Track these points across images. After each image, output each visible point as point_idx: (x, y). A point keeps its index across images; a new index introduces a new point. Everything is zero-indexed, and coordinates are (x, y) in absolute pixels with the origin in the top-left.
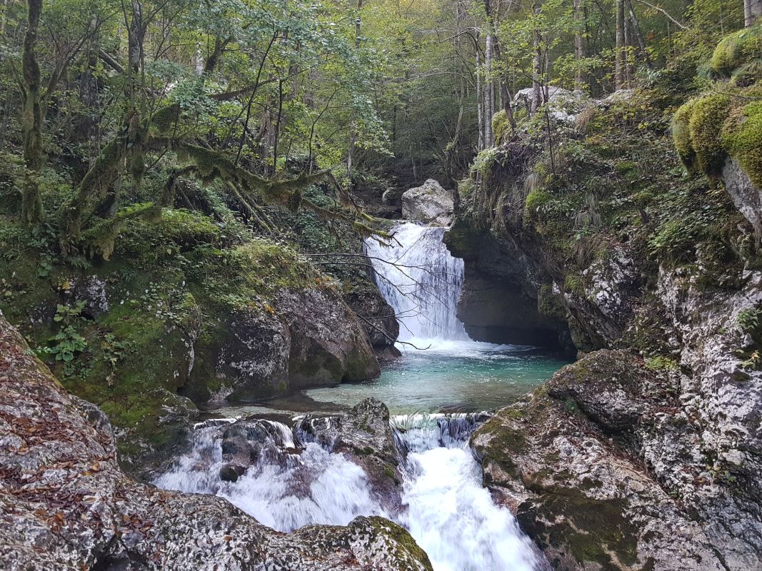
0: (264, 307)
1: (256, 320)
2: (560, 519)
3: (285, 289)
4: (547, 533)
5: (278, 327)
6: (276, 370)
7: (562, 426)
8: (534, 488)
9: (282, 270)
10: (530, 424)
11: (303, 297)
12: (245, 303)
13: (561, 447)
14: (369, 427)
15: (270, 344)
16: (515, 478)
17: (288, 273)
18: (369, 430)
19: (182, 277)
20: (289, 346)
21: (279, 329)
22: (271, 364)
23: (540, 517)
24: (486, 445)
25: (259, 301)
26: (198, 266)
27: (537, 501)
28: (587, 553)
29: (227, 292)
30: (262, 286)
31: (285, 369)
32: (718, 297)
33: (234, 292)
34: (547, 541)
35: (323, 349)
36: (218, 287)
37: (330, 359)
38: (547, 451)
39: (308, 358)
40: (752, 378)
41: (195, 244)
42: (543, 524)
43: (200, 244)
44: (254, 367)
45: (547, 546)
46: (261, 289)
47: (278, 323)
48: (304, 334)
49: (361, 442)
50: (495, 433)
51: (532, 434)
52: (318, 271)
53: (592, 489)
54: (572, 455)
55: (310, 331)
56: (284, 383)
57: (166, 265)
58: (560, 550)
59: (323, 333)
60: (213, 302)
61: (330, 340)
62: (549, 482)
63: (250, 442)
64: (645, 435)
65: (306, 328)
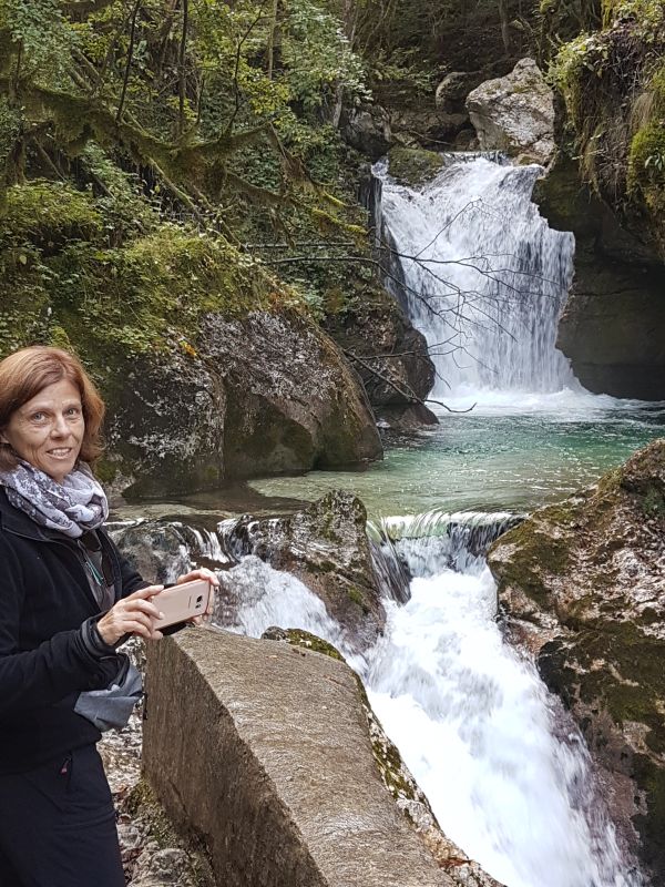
0: (180, 347)
1: (167, 369)
2: (598, 664)
3: (216, 314)
4: (577, 684)
5: (203, 379)
6: (202, 448)
7: (631, 534)
8: (569, 622)
9: (211, 282)
10: (585, 530)
11: (247, 327)
12: (150, 340)
13: (622, 565)
14: (333, 533)
15: (191, 408)
16: (546, 609)
17: (220, 286)
18: (333, 537)
19: (46, 302)
20: (222, 410)
21: (205, 382)
22: (193, 438)
23: (571, 662)
24: (505, 560)
25: (172, 337)
26: (70, 281)
27: (571, 640)
28: (630, 711)
29: (119, 323)
30: (176, 310)
31: (217, 446)
33: (132, 322)
34: (576, 696)
35: (281, 413)
36: (105, 316)
37: (293, 431)
38: (600, 570)
39: (256, 428)
41: (65, 243)
42: (573, 671)
43: (73, 243)
44: (167, 444)
45: (576, 701)
46: (175, 316)
47: (203, 373)
48: (249, 389)
49: (318, 554)
50: (522, 543)
51: (583, 545)
52: (273, 279)
53: (655, 625)
54: (637, 577)
55: (259, 385)
56: (216, 468)
57: (20, 282)
58: (593, 707)
59: (282, 386)
60: (97, 340)
61: (292, 399)
62: (592, 614)
63: (156, 553)
65: (251, 380)
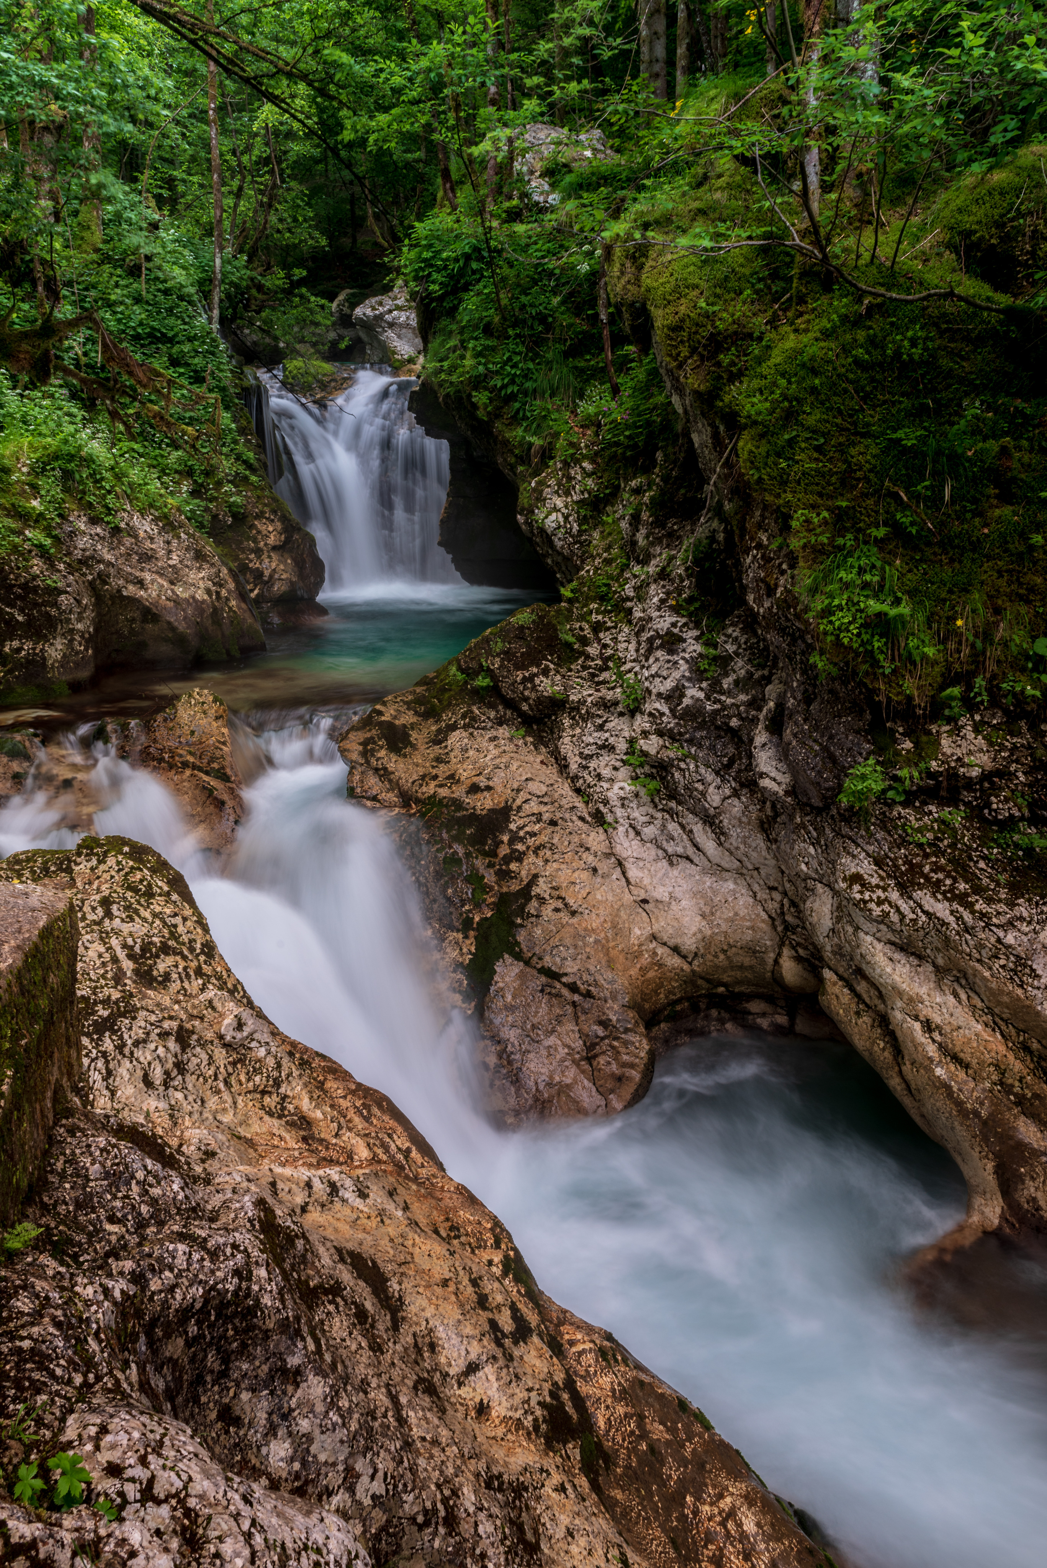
1: (24, 574)
5: (67, 582)
6: (70, 652)
7: (464, 716)
11: (115, 529)
15: (53, 611)
20: (90, 613)
21: (69, 585)
22: (59, 642)
24: (354, 748)
25: (29, 539)
31: (86, 650)
32: (672, 524)
35: (156, 614)
38: (437, 750)
40: (684, 641)
44: (30, 649)
47: (65, 576)
48: (119, 591)
55: (130, 587)
59: (155, 587)
64: (567, 722)
65: (121, 582)
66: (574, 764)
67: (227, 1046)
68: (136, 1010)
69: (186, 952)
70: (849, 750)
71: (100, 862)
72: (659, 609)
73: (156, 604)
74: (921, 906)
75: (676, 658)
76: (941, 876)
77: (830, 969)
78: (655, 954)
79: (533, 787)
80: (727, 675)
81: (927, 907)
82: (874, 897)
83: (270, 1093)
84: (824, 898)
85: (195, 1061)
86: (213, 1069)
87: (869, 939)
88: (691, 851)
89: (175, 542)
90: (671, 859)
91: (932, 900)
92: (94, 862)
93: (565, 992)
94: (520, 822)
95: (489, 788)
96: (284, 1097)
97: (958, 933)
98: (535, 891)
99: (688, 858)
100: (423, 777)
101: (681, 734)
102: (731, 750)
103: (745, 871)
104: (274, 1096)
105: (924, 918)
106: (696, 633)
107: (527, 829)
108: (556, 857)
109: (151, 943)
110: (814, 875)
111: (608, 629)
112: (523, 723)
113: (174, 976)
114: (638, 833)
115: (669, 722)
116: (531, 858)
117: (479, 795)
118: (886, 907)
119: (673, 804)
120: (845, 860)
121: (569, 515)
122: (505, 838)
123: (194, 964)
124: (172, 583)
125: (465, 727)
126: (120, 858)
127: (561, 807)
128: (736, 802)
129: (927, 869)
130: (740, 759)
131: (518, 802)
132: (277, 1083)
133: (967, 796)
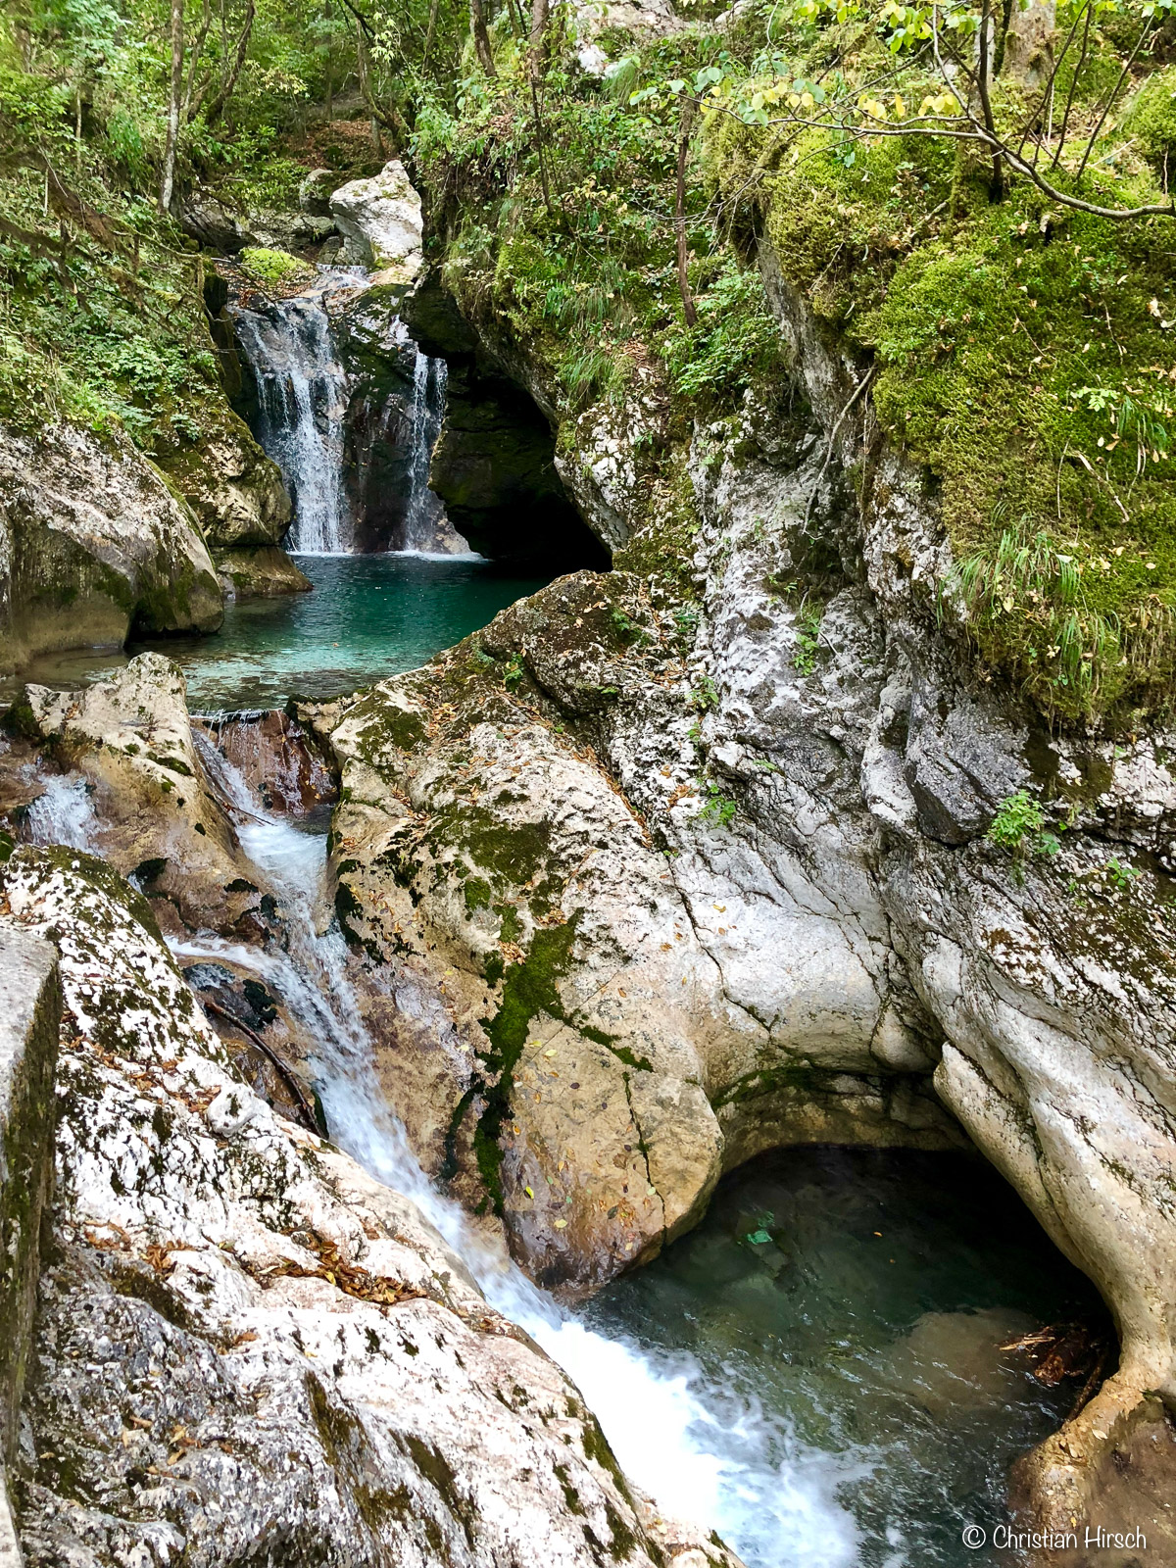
7: (491, 706)
11: (41, 444)
13: (481, 741)
14: (141, 707)
18: (142, 712)
35: (89, 554)
38: (456, 747)
39: (56, 572)
40: (775, 627)
48: (44, 523)
50: (372, 717)
55: (57, 518)
59: (89, 520)
61: (104, 537)
62: (446, 798)
64: (620, 720)
65: (47, 512)
66: (628, 771)
67: (218, 1136)
68: (102, 1085)
69: (157, 1004)
70: (997, 775)
71: (42, 879)
72: (744, 584)
73: (90, 542)
74: (1082, 975)
75: (763, 647)
76: (1109, 938)
77: (953, 1045)
78: (726, 1015)
79: (580, 799)
80: (828, 670)
81: (1090, 977)
82: (1024, 961)
83: (270, 1199)
84: (950, 955)
85: (176, 1155)
86: (199, 1166)
87: (1011, 1012)
88: (773, 887)
89: (116, 467)
90: (748, 894)
91: (1098, 969)
92: (34, 879)
93: (614, 1059)
94: (564, 842)
95: (523, 798)
96: (290, 1205)
97: (1130, 1011)
98: (581, 929)
99: (768, 896)
100: (440, 780)
101: (766, 741)
102: (830, 766)
103: (839, 916)
104: (277, 1204)
105: (1086, 990)
106: (791, 617)
107: (570, 851)
108: (606, 887)
109: (112, 992)
110: (936, 926)
111: (671, 606)
112: (564, 718)
113: (144, 1038)
114: (707, 862)
115: (755, 728)
116: (572, 888)
117: (511, 807)
118: (1039, 974)
119: (753, 828)
120: (987, 913)
121: (623, 463)
122: (543, 862)
123: (166, 1022)
124: (110, 516)
125: (492, 719)
126: (69, 875)
127: (611, 824)
128: (833, 829)
129: (1092, 930)
130: (842, 776)
131: (560, 817)
132: (281, 1185)
133: (1139, 839)
